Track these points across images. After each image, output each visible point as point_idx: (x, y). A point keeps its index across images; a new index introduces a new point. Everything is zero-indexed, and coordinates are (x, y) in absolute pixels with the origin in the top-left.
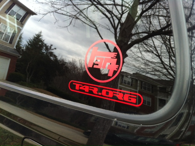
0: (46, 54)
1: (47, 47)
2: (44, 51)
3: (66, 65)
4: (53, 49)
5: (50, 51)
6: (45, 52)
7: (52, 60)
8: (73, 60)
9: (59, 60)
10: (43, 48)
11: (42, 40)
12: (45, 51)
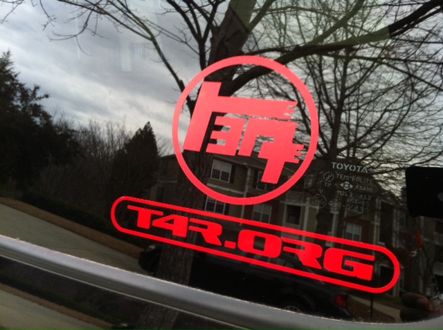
0: (24, 109)
1: (26, 91)
2: (17, 103)
3: (73, 138)
4: (40, 98)
5: (33, 102)
6: (20, 104)
7: (38, 126)
8: (90, 124)
9: (56, 126)
10: (15, 95)
11: (13, 75)
12: (21, 102)
